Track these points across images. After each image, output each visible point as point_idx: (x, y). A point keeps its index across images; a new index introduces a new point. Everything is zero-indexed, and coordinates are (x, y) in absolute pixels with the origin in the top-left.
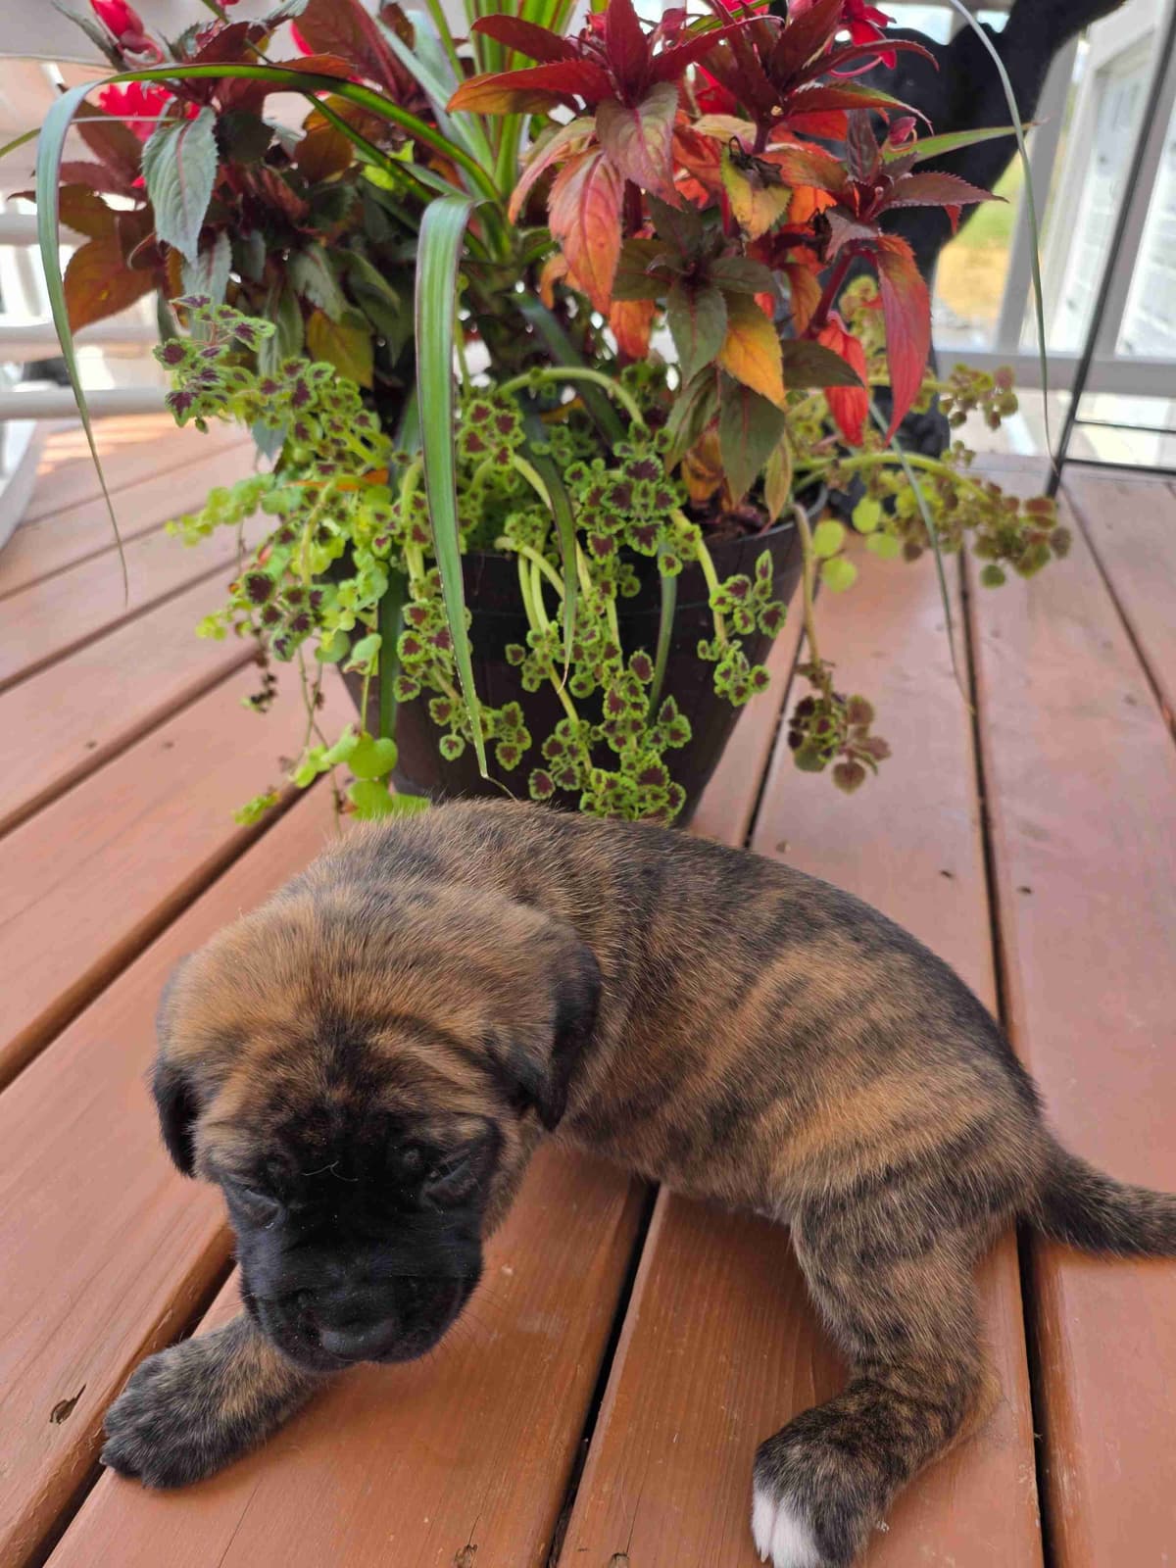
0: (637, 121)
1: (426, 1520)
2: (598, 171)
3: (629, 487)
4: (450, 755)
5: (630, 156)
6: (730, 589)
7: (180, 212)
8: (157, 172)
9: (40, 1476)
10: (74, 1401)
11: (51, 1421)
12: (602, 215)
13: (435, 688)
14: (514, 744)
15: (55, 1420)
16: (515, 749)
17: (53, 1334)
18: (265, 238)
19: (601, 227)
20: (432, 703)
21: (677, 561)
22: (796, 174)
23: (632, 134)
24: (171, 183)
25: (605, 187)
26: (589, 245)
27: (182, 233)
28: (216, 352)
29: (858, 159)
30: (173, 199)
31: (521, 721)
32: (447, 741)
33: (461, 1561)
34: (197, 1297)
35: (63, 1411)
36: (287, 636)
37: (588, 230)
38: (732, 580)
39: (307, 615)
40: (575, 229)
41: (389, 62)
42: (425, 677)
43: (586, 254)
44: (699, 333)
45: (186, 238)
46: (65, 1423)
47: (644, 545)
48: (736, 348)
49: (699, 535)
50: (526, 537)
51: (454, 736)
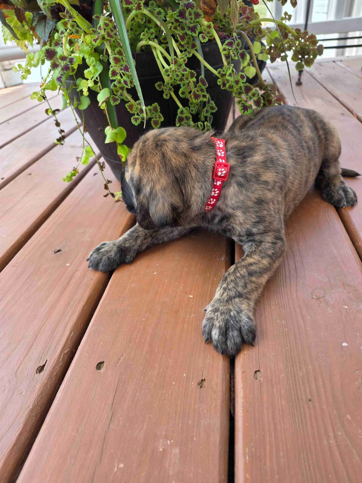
1: (185, 375)
3: (184, 11)
4: (136, 124)
6: (226, 45)
9: (37, 391)
10: (44, 366)
11: (37, 373)
13: (125, 100)
14: (158, 119)
15: (38, 373)
16: (158, 121)
17: (31, 346)
20: (126, 105)
21: (206, 37)
31: (159, 110)
32: (134, 118)
33: (201, 385)
34: (82, 326)
35: (41, 369)
38: (226, 42)
42: (121, 95)
46: (42, 373)
47: (193, 33)
49: (212, 25)
50: (148, 37)
51: (136, 116)
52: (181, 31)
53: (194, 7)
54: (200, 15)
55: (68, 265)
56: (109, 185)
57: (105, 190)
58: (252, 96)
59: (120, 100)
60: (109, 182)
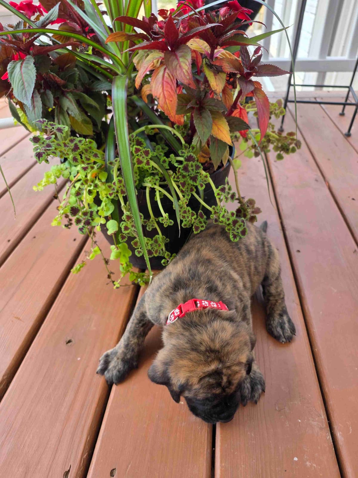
0: (178, 59)
2: (166, 75)
3: (187, 165)
4: (139, 255)
5: (178, 73)
6: (219, 190)
7: (24, 91)
8: (14, 78)
10: (69, 471)
12: (170, 90)
17: (57, 450)
18: (52, 93)
19: (171, 96)
20: (132, 242)
21: (203, 184)
22: (227, 67)
23: (177, 65)
24: (20, 81)
25: (169, 81)
26: (167, 101)
27: (25, 98)
28: (50, 138)
29: (244, 59)
30: (21, 86)
32: (138, 251)
36: (83, 227)
37: (166, 97)
38: (220, 187)
39: (89, 220)
40: (162, 94)
41: (78, 18)
42: (128, 233)
43: (166, 104)
44: (205, 127)
45: (27, 99)
47: (194, 182)
48: (215, 128)
49: (209, 175)
50: (154, 183)
51: (140, 250)
52: (182, 179)
53: (195, 160)
54: (200, 167)
55: (79, 359)
56: (112, 275)
57: (108, 279)
58: (239, 227)
59: (127, 237)
60: (112, 273)
